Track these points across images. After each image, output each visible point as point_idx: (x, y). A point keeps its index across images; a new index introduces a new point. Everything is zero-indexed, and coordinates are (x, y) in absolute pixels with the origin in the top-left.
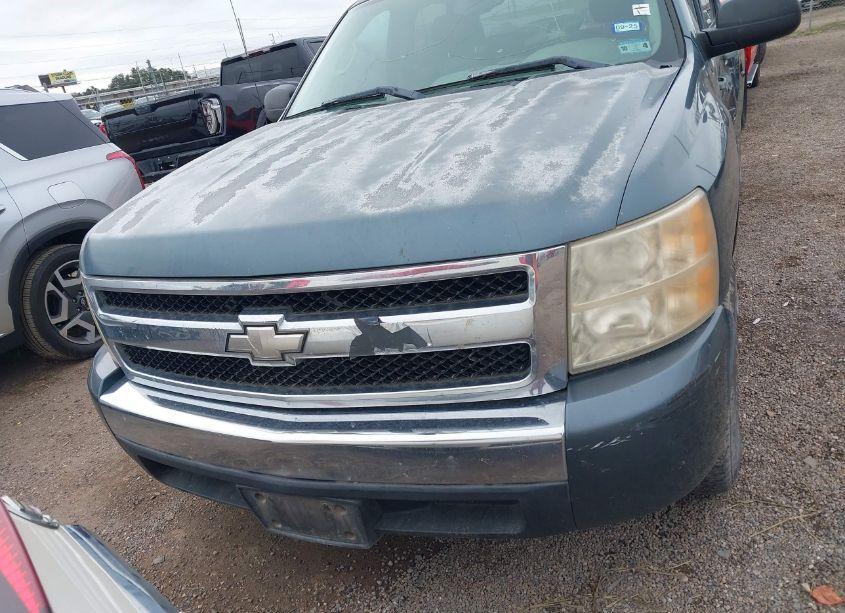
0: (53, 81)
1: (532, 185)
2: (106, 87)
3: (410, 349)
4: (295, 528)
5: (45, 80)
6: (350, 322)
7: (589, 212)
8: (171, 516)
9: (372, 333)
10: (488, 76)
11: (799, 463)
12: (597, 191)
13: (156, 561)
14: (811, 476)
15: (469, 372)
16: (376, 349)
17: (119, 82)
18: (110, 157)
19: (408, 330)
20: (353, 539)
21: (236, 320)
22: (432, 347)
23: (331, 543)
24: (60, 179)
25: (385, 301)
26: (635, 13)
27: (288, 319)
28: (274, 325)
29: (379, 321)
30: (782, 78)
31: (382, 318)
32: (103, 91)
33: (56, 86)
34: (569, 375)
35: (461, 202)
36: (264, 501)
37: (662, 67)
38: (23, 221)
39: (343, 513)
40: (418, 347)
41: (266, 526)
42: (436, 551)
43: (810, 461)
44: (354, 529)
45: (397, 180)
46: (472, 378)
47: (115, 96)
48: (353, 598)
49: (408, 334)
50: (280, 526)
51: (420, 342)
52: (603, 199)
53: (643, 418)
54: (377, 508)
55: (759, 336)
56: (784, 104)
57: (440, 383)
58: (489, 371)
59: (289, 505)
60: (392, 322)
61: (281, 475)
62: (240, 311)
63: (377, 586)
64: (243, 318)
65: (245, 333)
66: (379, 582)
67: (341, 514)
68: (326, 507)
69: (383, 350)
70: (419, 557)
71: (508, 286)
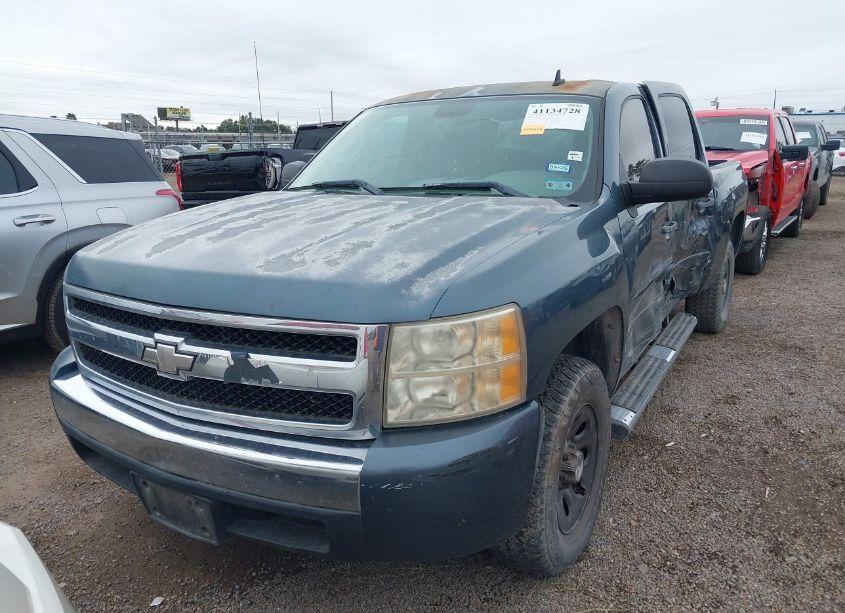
0: (169, 114)
1: (379, 276)
2: (214, 128)
3: (266, 383)
4: (169, 518)
5: (163, 113)
6: (227, 354)
7: (411, 304)
8: (100, 500)
9: (241, 366)
10: (437, 188)
11: (633, 567)
12: (424, 290)
13: (71, 533)
14: (637, 580)
15: (310, 411)
16: (243, 379)
17: (227, 126)
18: (160, 193)
19: (267, 368)
20: (208, 534)
21: (153, 337)
22: (281, 385)
23: (191, 535)
24: (112, 204)
25: (256, 342)
26: (569, 158)
27: (187, 342)
28: (176, 346)
29: (248, 356)
30: (824, 234)
31: (250, 355)
32: (211, 131)
33: (171, 119)
34: (383, 429)
35: (324, 278)
36: (148, 490)
37: (572, 205)
38: (67, 233)
39: (202, 510)
40: (272, 383)
41: (149, 513)
42: (295, 572)
43: (643, 568)
44: (208, 526)
45: (293, 253)
46: (312, 417)
47: (220, 138)
48: (211, 594)
49: (266, 371)
50: (158, 514)
51: (274, 379)
52: (426, 297)
53: (424, 472)
54: (228, 511)
55: (665, 457)
56: (811, 258)
57: (288, 416)
58: (324, 413)
59: (166, 496)
60: (257, 359)
61: (160, 468)
62: (157, 330)
63: (234, 588)
64: (158, 336)
65: (156, 348)
66: (237, 587)
67: (200, 511)
68: (189, 502)
69: (247, 380)
70: (279, 575)
71: (343, 347)
